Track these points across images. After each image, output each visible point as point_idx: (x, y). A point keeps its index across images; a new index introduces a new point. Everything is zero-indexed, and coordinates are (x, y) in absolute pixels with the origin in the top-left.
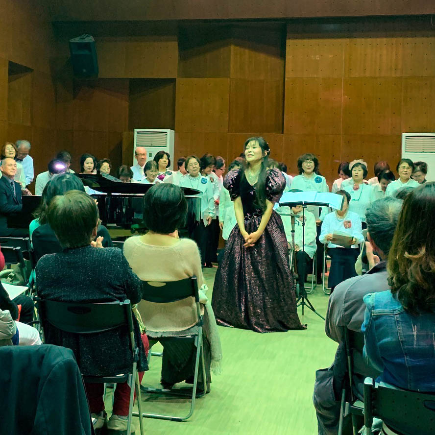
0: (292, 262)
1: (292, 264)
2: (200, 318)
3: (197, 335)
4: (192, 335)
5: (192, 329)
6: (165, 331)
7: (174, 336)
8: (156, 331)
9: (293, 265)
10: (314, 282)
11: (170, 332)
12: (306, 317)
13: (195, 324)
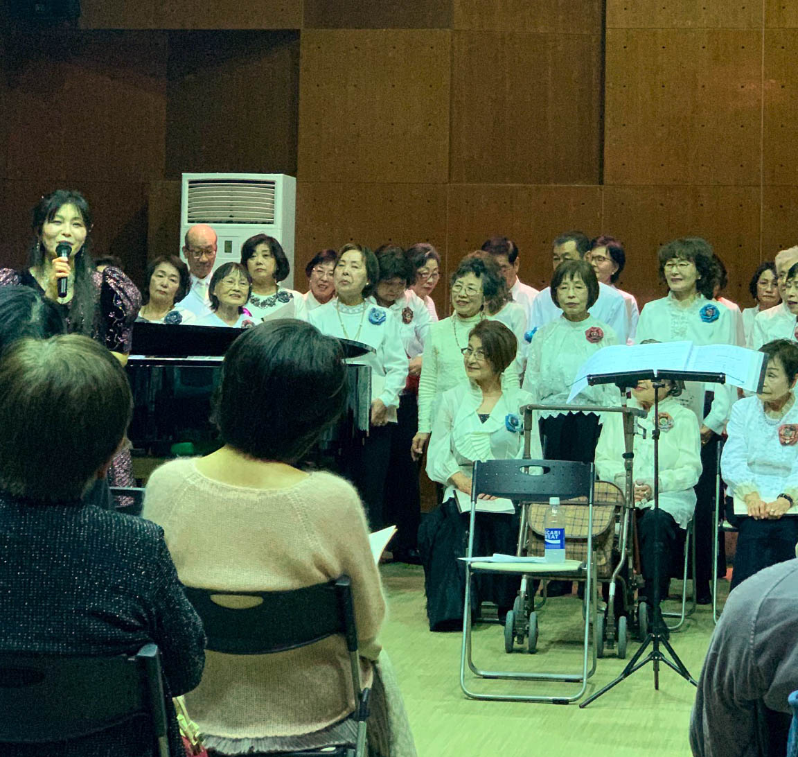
0: (628, 542)
1: (627, 547)
2: (360, 696)
3: (353, 746)
4: (337, 747)
5: (337, 729)
6: (260, 735)
7: (286, 749)
8: (234, 736)
9: (630, 551)
10: (689, 599)
11: (275, 739)
12: (664, 693)
13: (345, 713)
